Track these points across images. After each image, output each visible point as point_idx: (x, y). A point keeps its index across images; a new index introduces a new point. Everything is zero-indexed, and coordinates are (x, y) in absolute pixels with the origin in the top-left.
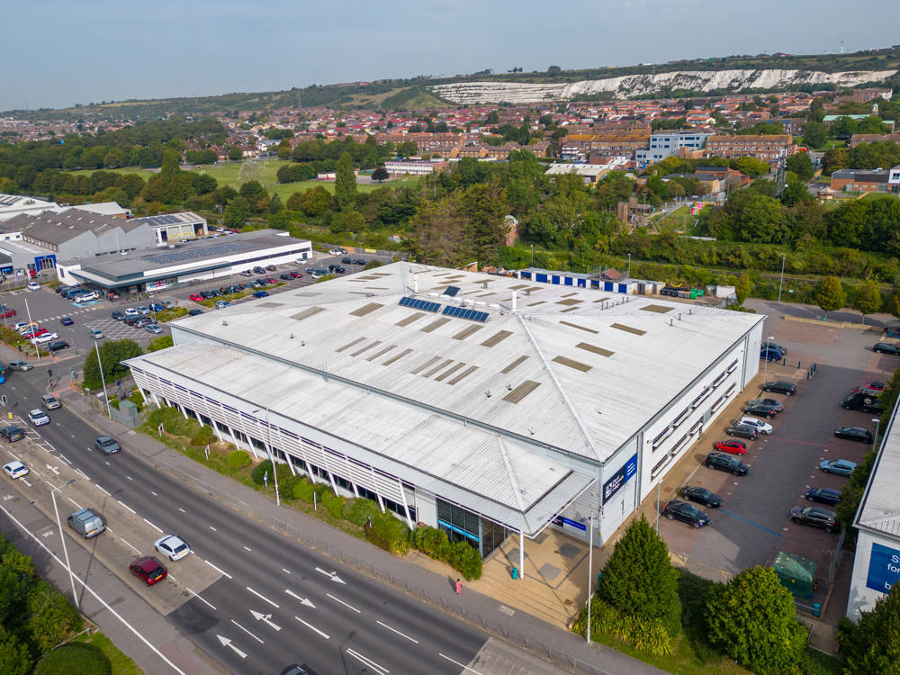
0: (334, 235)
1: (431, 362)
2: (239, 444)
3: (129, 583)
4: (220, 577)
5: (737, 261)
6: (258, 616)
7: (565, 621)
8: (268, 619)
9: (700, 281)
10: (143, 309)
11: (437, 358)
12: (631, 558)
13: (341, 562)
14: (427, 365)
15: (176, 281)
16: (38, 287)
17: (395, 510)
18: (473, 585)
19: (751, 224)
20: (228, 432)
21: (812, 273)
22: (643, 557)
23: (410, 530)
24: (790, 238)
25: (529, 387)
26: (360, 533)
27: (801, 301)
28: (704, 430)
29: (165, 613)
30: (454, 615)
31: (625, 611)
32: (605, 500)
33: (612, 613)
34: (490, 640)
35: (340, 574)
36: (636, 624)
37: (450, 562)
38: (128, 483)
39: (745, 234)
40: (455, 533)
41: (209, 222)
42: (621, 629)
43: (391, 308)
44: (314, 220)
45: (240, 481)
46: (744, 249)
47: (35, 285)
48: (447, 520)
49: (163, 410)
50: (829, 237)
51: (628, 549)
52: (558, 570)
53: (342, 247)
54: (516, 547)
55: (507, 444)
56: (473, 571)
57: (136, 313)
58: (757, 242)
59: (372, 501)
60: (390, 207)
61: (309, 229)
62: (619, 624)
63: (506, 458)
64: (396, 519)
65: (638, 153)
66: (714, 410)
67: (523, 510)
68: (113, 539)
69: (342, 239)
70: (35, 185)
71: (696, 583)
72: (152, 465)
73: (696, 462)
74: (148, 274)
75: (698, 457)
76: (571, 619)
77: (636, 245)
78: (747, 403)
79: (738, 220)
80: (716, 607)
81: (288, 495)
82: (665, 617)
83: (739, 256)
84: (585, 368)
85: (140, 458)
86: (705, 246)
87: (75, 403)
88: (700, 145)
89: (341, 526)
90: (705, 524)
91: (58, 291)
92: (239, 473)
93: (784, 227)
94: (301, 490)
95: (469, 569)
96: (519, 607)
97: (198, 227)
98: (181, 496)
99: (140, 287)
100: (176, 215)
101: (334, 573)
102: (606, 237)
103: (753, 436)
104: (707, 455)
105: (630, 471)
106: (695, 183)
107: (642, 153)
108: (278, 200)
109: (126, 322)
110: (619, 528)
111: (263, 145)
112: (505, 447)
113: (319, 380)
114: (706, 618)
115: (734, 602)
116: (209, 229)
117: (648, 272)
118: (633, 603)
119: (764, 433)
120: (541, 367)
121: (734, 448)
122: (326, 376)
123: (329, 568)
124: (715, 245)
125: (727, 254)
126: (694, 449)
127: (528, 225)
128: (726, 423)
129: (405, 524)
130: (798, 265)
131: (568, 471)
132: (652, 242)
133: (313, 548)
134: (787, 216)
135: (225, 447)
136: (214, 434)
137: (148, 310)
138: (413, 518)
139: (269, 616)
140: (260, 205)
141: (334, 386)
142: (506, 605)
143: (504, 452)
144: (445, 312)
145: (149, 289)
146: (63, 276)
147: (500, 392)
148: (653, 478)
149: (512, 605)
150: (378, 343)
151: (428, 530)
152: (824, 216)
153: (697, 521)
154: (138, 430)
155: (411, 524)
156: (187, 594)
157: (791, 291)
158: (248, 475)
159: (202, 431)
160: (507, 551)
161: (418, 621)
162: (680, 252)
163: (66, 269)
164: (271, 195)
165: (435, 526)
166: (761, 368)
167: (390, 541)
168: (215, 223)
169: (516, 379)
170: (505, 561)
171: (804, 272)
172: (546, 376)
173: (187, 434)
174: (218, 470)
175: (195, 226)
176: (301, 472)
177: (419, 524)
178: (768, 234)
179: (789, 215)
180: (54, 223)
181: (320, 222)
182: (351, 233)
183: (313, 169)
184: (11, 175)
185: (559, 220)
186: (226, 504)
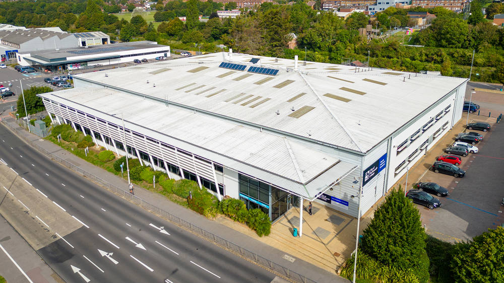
0: (184, 44)
1: (239, 96)
2: (108, 147)
3: (16, 228)
4: (81, 227)
5: (439, 59)
6: (103, 253)
7: (335, 267)
8: (110, 256)
9: (416, 68)
10: (64, 77)
11: (242, 94)
12: (390, 219)
13: (168, 221)
14: (236, 97)
15: (87, 65)
16: (5, 66)
17: (209, 188)
18: (264, 240)
19: (448, 36)
20: (101, 139)
21: (489, 66)
22: (401, 219)
23: (219, 201)
24: (474, 45)
25: (306, 110)
26: (184, 202)
27: (484, 81)
28: (429, 148)
29: (37, 248)
30: (248, 259)
31: (384, 262)
32: (364, 183)
33: (372, 263)
34: (276, 279)
35: (166, 228)
36: (392, 273)
37: (247, 223)
38: (32, 168)
39: (444, 42)
40: (252, 203)
41: (111, 38)
42: (381, 275)
43: (214, 69)
44: (173, 38)
45: (106, 169)
46: (444, 52)
47: (4, 65)
48: (246, 193)
49: (62, 125)
50: (500, 44)
51: (388, 212)
52: (328, 233)
53: (188, 51)
54: (297, 215)
55: (290, 143)
56: (264, 229)
57: (59, 79)
58: (452, 47)
59: (193, 181)
60: (218, 29)
61: (169, 41)
62: (379, 271)
63: (290, 151)
64: (210, 194)
65: (369, 7)
66: (435, 136)
67: (304, 182)
68: (13, 200)
69: (188, 47)
70: (16, 20)
71: (438, 244)
72: (50, 158)
73: (426, 168)
74: (69, 59)
75: (427, 166)
76: (339, 267)
77: (372, 50)
78: (457, 135)
79: (439, 34)
80: (462, 260)
81: (136, 178)
82: (416, 267)
83: (440, 56)
84: (347, 100)
85: (43, 154)
86: (417, 50)
87: (10, 123)
88: (408, 3)
89: (171, 198)
90: (438, 206)
91: (16, 69)
92: (106, 164)
93: (470, 38)
94: (145, 175)
95: (261, 228)
96: (299, 257)
97: (104, 40)
98: (64, 176)
99: (64, 66)
100: (92, 33)
101: (163, 228)
102: (353, 45)
103: (465, 154)
104: (433, 164)
105: (382, 165)
106: (407, 19)
107: (372, 7)
108: (153, 26)
109: (52, 84)
110: (372, 207)
111: (148, 4)
112: (289, 144)
113: (163, 105)
114: (453, 268)
115: (479, 255)
116: (111, 42)
117: (380, 63)
118: (392, 255)
119: (472, 152)
120: (316, 98)
121: (453, 160)
122: (168, 103)
123: (159, 225)
124: (424, 50)
125: (432, 55)
126: (422, 160)
127: (303, 39)
128: (444, 146)
129: (216, 198)
130: (480, 60)
131: (337, 161)
132: (382, 48)
133: (149, 211)
134: (472, 31)
135: (99, 149)
136: (93, 141)
137: (67, 78)
138: (222, 192)
139: (111, 254)
140: (142, 29)
141: (172, 108)
142: (288, 255)
143: (289, 147)
144: (249, 71)
145: (70, 68)
146: (20, 60)
147: (286, 111)
148: (396, 175)
149: (293, 254)
150: (204, 86)
151: (232, 201)
152: (496, 31)
153: (432, 204)
154: (45, 139)
155: (220, 197)
156: (55, 237)
157: (477, 74)
158: (111, 165)
159: (85, 139)
160: (290, 217)
161: (221, 263)
162: (401, 53)
163: (22, 56)
164: (148, 23)
165: (237, 198)
166: (463, 116)
167: (204, 207)
168: (115, 39)
169: (298, 105)
170: (289, 224)
171: (484, 66)
172: (319, 104)
173: (75, 141)
174: (92, 162)
175: (103, 39)
176: (147, 163)
177: (226, 196)
178: (459, 42)
179: (474, 30)
180: (20, 34)
181: (176, 39)
182: (194, 43)
183: (175, 14)
184: (3, 14)
185: (323, 34)
186: (94, 182)
